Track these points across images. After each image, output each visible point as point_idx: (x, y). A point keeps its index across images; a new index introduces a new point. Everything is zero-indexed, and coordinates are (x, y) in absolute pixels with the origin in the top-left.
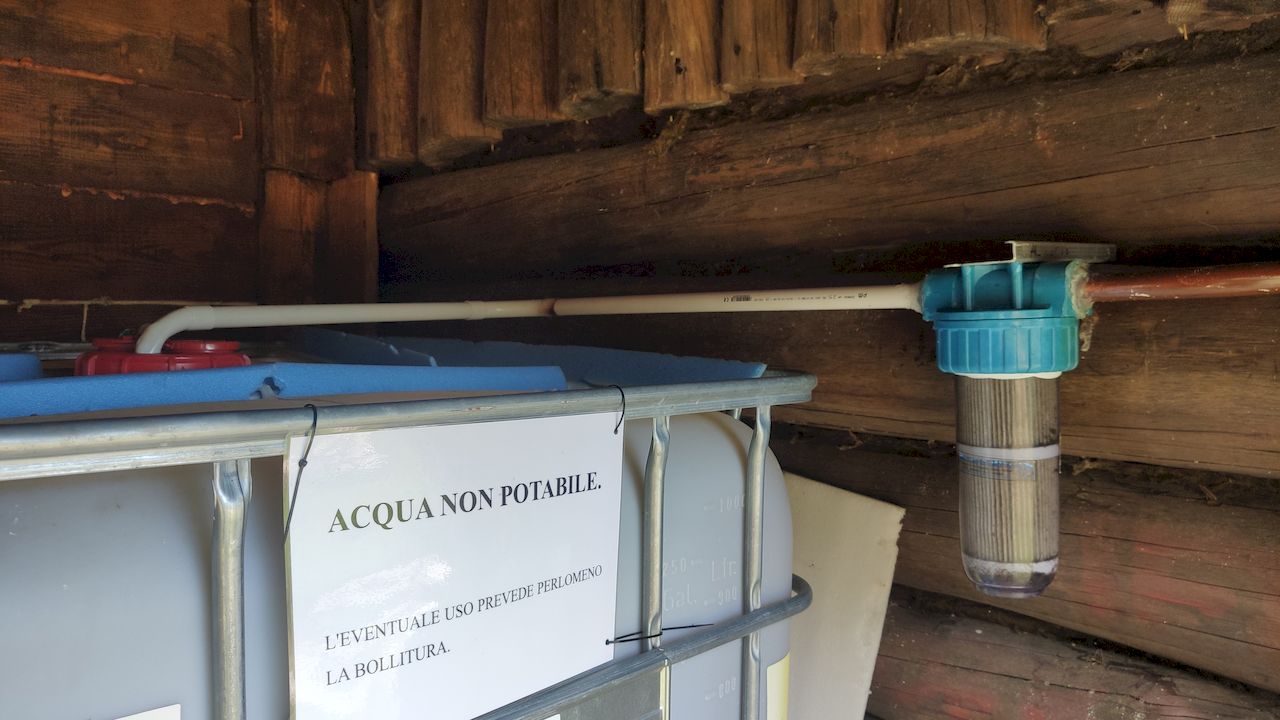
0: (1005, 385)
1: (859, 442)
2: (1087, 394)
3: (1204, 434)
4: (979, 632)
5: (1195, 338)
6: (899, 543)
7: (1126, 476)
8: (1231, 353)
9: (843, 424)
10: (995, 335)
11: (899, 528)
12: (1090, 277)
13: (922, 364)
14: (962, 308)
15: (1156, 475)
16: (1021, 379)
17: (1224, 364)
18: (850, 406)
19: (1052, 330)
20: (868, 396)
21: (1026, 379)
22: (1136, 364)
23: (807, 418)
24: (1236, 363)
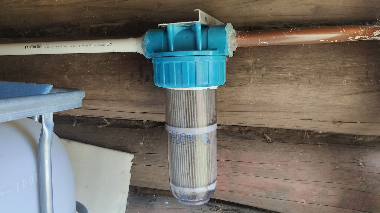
0: (193, 93)
1: (109, 123)
2: (223, 96)
3: (276, 113)
4: (167, 203)
5: (273, 68)
6: (131, 171)
7: (232, 132)
8: (290, 75)
9: (100, 115)
10: (190, 64)
11: (131, 164)
12: (237, 33)
13: (142, 83)
14: (168, 49)
15: (245, 131)
16: (201, 90)
17: (286, 79)
18: (104, 106)
19: (218, 62)
20: (113, 101)
21: (203, 90)
22: (247, 81)
23: (81, 113)
24: (292, 79)
